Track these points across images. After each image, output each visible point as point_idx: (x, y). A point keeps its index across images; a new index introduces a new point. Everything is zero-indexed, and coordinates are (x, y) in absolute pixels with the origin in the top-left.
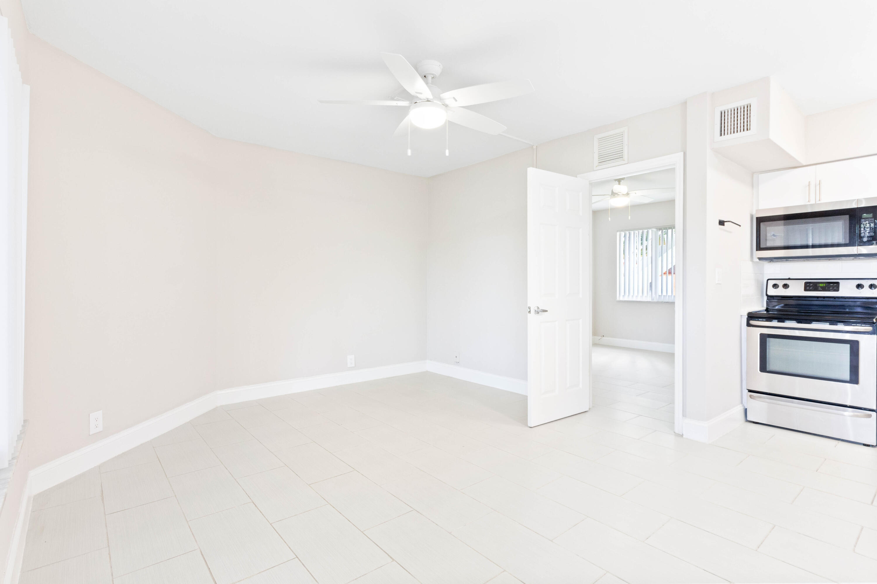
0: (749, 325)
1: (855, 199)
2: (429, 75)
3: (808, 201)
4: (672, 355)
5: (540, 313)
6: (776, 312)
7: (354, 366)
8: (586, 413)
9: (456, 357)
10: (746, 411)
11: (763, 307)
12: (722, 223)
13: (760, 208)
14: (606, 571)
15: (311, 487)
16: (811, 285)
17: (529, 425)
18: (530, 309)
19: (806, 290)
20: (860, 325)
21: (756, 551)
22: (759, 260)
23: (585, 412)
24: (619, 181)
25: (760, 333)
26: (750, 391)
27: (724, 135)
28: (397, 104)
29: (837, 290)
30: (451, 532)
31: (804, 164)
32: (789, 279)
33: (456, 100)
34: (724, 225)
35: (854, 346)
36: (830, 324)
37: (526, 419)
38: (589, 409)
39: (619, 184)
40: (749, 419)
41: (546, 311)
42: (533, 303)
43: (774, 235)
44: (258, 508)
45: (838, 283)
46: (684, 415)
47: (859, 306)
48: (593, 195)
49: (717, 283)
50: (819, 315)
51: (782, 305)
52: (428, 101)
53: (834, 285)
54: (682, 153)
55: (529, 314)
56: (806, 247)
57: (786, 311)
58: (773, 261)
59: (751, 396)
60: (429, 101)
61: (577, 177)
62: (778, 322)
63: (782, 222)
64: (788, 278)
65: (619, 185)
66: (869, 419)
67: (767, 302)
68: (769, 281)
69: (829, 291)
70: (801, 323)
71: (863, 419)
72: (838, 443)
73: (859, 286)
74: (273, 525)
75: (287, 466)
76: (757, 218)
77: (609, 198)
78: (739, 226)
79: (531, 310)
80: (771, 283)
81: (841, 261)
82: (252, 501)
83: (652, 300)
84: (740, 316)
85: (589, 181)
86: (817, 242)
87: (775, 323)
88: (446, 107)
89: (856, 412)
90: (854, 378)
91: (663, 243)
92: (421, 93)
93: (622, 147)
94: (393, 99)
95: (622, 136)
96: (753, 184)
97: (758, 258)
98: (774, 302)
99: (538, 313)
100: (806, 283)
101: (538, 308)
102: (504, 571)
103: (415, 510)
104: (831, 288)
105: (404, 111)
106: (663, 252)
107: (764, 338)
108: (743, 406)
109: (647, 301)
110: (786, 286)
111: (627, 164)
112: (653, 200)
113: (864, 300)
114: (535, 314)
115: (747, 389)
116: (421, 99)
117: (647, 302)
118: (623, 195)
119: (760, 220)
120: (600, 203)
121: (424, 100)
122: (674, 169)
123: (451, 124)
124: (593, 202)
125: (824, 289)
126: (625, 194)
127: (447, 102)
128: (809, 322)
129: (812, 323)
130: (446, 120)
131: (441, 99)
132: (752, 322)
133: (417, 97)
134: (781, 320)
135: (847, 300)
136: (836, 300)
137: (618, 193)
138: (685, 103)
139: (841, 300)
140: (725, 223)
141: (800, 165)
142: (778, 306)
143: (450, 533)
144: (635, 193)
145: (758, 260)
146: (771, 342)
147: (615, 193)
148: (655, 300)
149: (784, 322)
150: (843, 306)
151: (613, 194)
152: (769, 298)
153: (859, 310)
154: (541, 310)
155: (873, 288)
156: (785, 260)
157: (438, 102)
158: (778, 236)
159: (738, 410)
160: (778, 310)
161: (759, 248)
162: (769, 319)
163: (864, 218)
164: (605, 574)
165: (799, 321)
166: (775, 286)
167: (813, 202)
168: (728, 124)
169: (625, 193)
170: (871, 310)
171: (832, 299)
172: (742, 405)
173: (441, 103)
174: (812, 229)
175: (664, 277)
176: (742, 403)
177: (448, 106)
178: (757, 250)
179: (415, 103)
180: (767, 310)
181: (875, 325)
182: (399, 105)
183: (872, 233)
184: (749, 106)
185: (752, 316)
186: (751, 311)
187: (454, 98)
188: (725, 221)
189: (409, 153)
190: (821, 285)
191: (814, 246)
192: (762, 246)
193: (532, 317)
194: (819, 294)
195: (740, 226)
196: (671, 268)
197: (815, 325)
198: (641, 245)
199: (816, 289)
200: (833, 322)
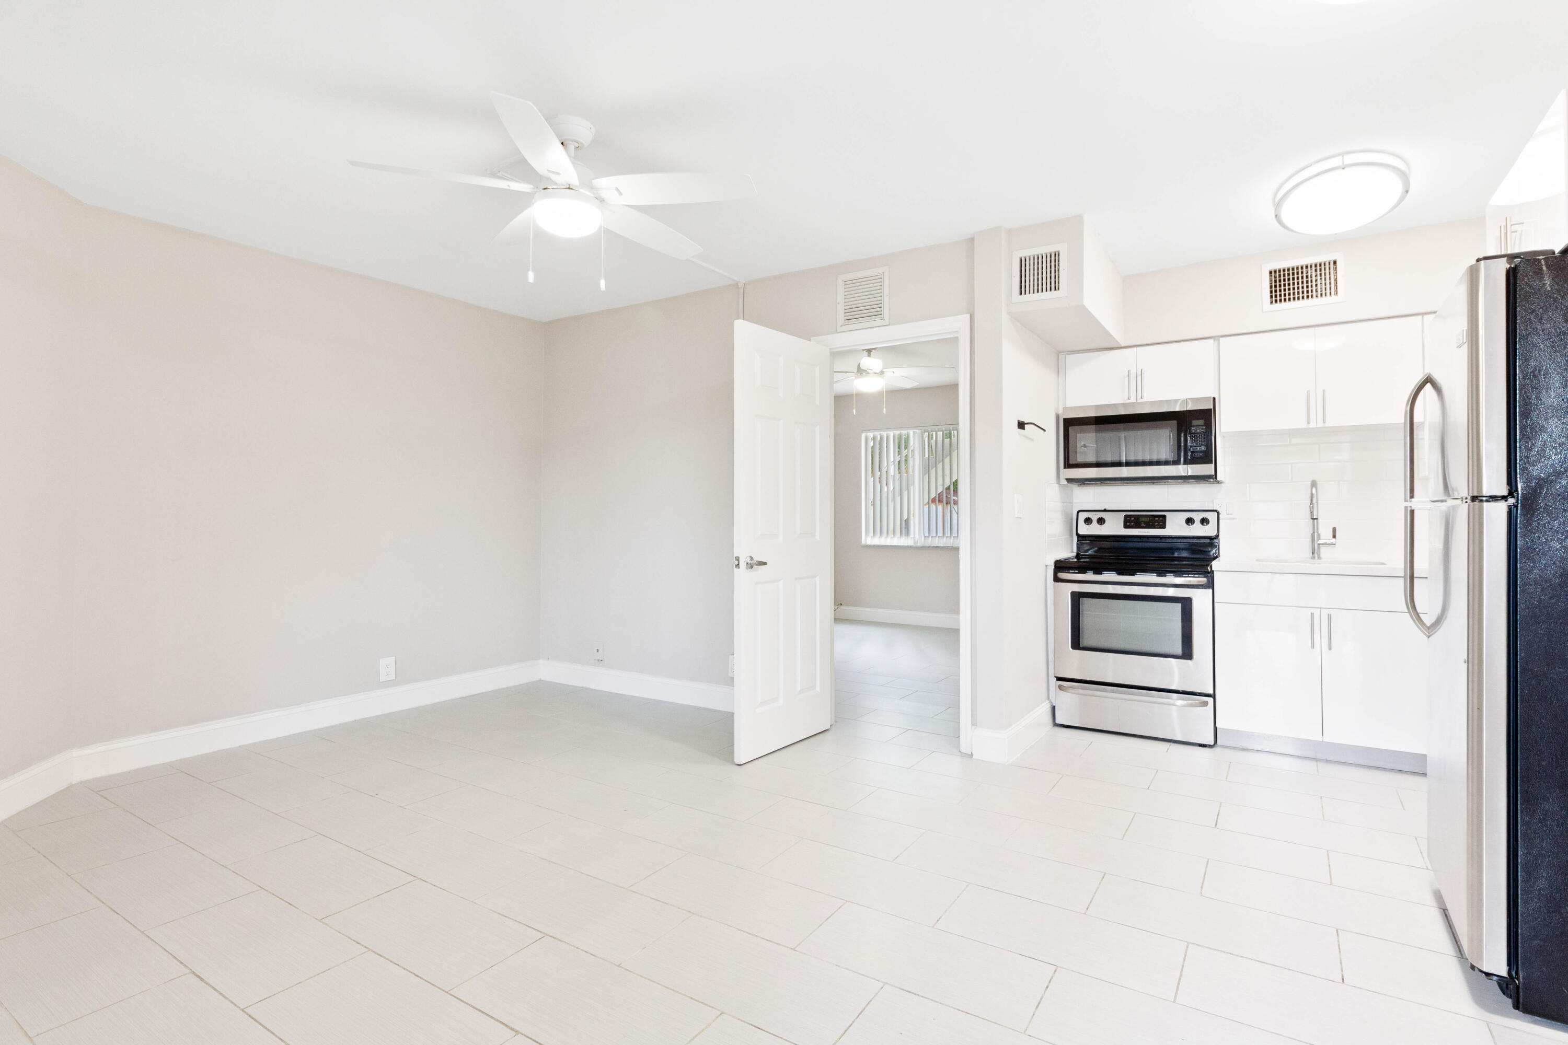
0: (1057, 579)
1: (1179, 398)
2: (571, 142)
3: (1127, 397)
4: (956, 632)
5: (755, 567)
6: (1087, 560)
7: (394, 679)
8: (826, 733)
9: (598, 650)
10: (1054, 708)
11: (1072, 552)
12: (1021, 425)
13: (1068, 405)
14: (883, 982)
15: (324, 923)
16: (1133, 519)
17: (737, 761)
18: (738, 560)
19: (1126, 526)
20: (1193, 576)
21: (1085, 914)
22: (1068, 482)
23: (825, 731)
24: (869, 351)
25: (1071, 591)
26: (1059, 679)
27: (1025, 294)
28: (509, 186)
29: (1163, 526)
30: (621, 964)
31: (1123, 345)
32: (1105, 511)
33: (620, 194)
34: (1024, 428)
35: (1186, 605)
36: (1157, 576)
37: (732, 752)
38: (831, 726)
39: (869, 355)
40: (1057, 722)
41: (765, 564)
42: (743, 551)
43: (1085, 446)
44: (206, 983)
45: (1164, 517)
46: (974, 723)
47: (1183, 549)
48: (835, 372)
49: (1016, 516)
50: (1141, 562)
51: (1096, 549)
52: (569, 188)
53: (1158, 520)
54: (968, 316)
55: (736, 570)
56: (1119, 464)
57: (1101, 557)
58: (1084, 484)
59: (1060, 687)
60: (572, 189)
61: (810, 340)
62: (1094, 573)
63: (1093, 427)
64: (1103, 509)
65: (869, 358)
66: (1205, 707)
67: (1077, 544)
68: (1080, 513)
69: (1154, 528)
70: (1123, 575)
71: (1199, 708)
72: (1170, 745)
73: (1189, 521)
74: (246, 1011)
75: (263, 888)
76: (1064, 419)
77: (854, 378)
78: (1042, 431)
79: (740, 562)
80: (1083, 516)
81: (1166, 486)
82: (190, 971)
83: (914, 544)
84: (1045, 566)
85: (830, 349)
86: (1132, 458)
87: (1090, 576)
88: (601, 201)
89: (1189, 699)
90: (1187, 653)
91: (930, 455)
92: (558, 174)
93: (880, 298)
94: (494, 175)
95: (881, 280)
96: (1059, 369)
97: (1066, 479)
98: (1086, 544)
99: (752, 567)
100: (1126, 517)
101: (752, 558)
102: (721, 1014)
103: (547, 935)
104: (1156, 524)
105: (522, 201)
106: (931, 468)
107: (1077, 598)
108: (1051, 702)
109: (906, 545)
110: (1101, 521)
111: (888, 325)
112: (918, 384)
113: (1195, 541)
114: (747, 569)
115: (1055, 677)
116: (556, 184)
117: (908, 547)
118: (875, 373)
119: (1069, 423)
120: (841, 387)
121: (563, 185)
122: (957, 338)
123: (609, 235)
124: (835, 381)
125: (1148, 526)
126: (878, 372)
127: (604, 194)
128: (1132, 573)
129: (1135, 574)
130: (601, 227)
131: (592, 188)
132: (1062, 575)
133: (549, 179)
134: (1098, 571)
135: (1175, 540)
136: (1162, 541)
137: (868, 371)
138: (972, 240)
139: (1168, 540)
140: (1026, 426)
141: (1119, 346)
142: (1092, 550)
143: (619, 966)
144: (894, 372)
145: (1065, 482)
146: (1086, 603)
147: (864, 370)
148: (919, 544)
149: (1101, 574)
150: (1172, 550)
151: (860, 371)
152: (1080, 538)
153: (1185, 554)
154: (757, 561)
155: (1205, 524)
156: (1100, 482)
157: (588, 193)
158: (1089, 446)
159: (1045, 708)
160: (1090, 557)
161: (1068, 465)
162: (1082, 569)
163: (1194, 426)
164: (882, 987)
165: (1120, 573)
166: (1088, 521)
167: (1133, 400)
168: (1030, 279)
169: (878, 370)
170: (1203, 554)
171: (1157, 540)
172: (1048, 701)
173: (592, 195)
174: (1125, 437)
175: (933, 507)
176: (1048, 698)
177: (604, 201)
178: (1065, 468)
179: (545, 189)
180: (1078, 556)
181: (1209, 575)
182: (512, 188)
183: (1202, 447)
184: (1057, 255)
185: (1061, 566)
186: (1058, 559)
187: (617, 189)
188: (1026, 422)
189: (531, 277)
190: (1144, 519)
191: (1128, 464)
192: (1071, 462)
193: (742, 574)
194: (1142, 532)
195: (1044, 430)
196: (942, 492)
197: (1139, 578)
198: (898, 456)
199: (1138, 526)
200: (1161, 573)
